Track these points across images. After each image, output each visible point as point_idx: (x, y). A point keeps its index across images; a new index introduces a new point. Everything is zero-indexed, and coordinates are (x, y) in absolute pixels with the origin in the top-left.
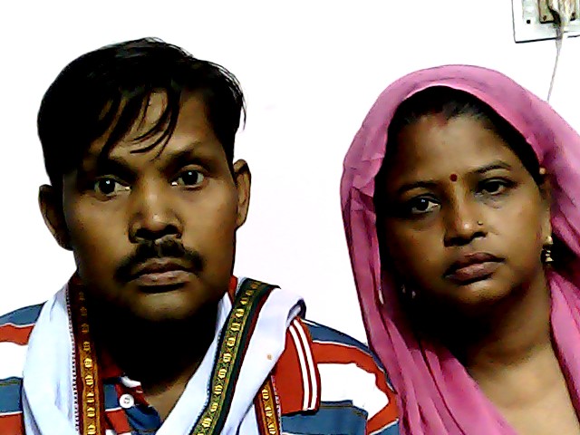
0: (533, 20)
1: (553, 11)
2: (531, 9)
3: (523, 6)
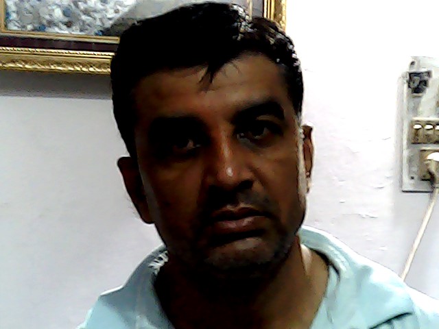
0: (416, 177)
1: (430, 173)
2: (415, 169)
3: (409, 167)
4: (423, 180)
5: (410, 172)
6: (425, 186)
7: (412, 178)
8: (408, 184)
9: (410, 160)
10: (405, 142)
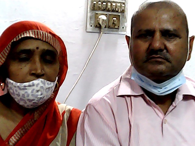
0: (93, 26)
1: (99, 24)
2: (92, 22)
3: (90, 21)
4: (96, 27)
5: (90, 23)
6: (97, 30)
7: (91, 26)
8: (89, 29)
9: (91, 18)
10: (89, 9)
